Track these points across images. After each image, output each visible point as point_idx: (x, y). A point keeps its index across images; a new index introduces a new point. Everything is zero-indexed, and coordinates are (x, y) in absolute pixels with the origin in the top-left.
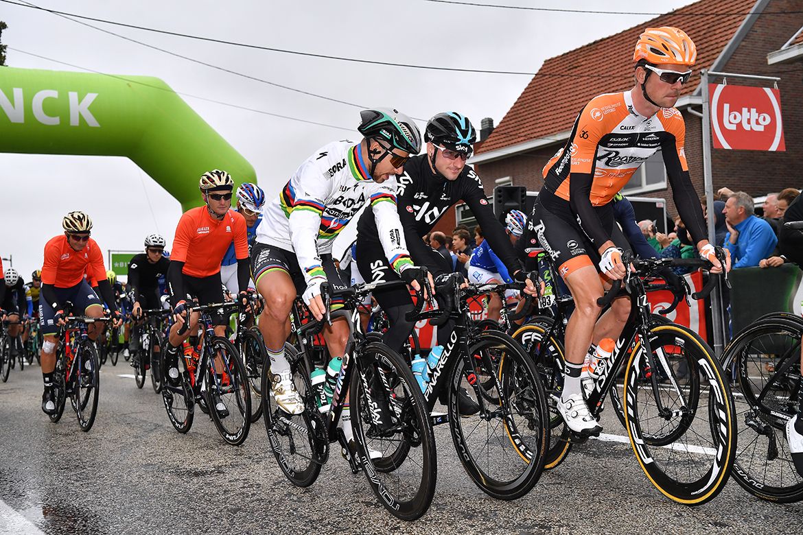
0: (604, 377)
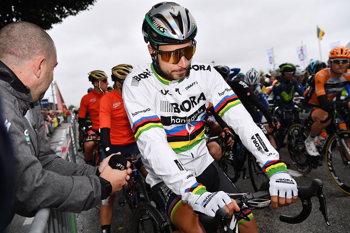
0: (322, 147)
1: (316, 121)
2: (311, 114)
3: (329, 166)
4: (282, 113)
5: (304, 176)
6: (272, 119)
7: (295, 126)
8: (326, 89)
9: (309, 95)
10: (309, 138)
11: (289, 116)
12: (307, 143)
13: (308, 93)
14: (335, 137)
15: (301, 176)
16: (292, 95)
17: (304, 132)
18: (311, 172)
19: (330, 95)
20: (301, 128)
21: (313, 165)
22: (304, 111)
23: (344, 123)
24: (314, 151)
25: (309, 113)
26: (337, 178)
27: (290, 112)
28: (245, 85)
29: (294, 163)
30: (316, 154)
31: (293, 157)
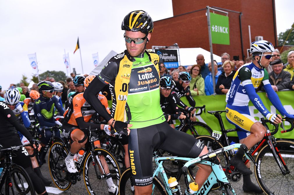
1: (75, 141)
2: (70, 134)
3: (86, 181)
4: (43, 131)
5: (65, 193)
6: (34, 141)
7: (57, 144)
8: (82, 111)
9: (68, 116)
10: (69, 156)
11: (49, 133)
12: (67, 161)
13: (67, 114)
14: (90, 155)
15: (63, 193)
16: (52, 112)
17: (64, 149)
18: (71, 187)
19: (86, 116)
20: (62, 146)
21: (72, 181)
22: (64, 130)
23: (98, 140)
24: (73, 169)
25: (69, 133)
26: (92, 191)
27: (51, 129)
28: (6, 106)
29: (55, 180)
30: (75, 171)
31: (54, 175)
